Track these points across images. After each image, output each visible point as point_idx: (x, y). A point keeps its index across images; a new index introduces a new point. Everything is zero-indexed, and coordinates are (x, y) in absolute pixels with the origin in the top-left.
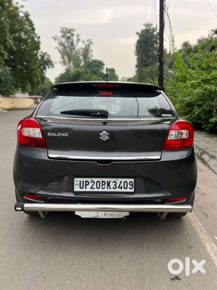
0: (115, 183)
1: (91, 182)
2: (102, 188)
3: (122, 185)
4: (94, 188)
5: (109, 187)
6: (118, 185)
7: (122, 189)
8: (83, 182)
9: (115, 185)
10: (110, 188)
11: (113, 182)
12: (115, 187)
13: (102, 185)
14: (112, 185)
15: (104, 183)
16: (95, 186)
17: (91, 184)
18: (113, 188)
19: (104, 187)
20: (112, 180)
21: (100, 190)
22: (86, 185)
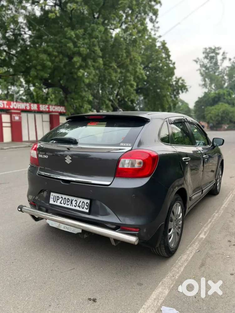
0: (76, 202)
1: (61, 198)
2: (67, 205)
3: (81, 204)
4: (62, 203)
5: (71, 204)
6: (78, 204)
7: (80, 208)
8: (56, 196)
9: (76, 204)
10: (72, 206)
11: (75, 201)
12: (75, 205)
13: (68, 202)
14: (74, 203)
15: (68, 200)
16: (62, 202)
17: (60, 199)
18: (74, 205)
19: (68, 203)
20: (74, 199)
21: (66, 206)
22: (57, 200)
